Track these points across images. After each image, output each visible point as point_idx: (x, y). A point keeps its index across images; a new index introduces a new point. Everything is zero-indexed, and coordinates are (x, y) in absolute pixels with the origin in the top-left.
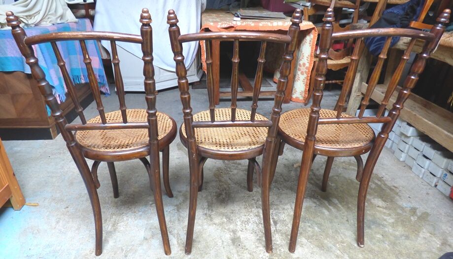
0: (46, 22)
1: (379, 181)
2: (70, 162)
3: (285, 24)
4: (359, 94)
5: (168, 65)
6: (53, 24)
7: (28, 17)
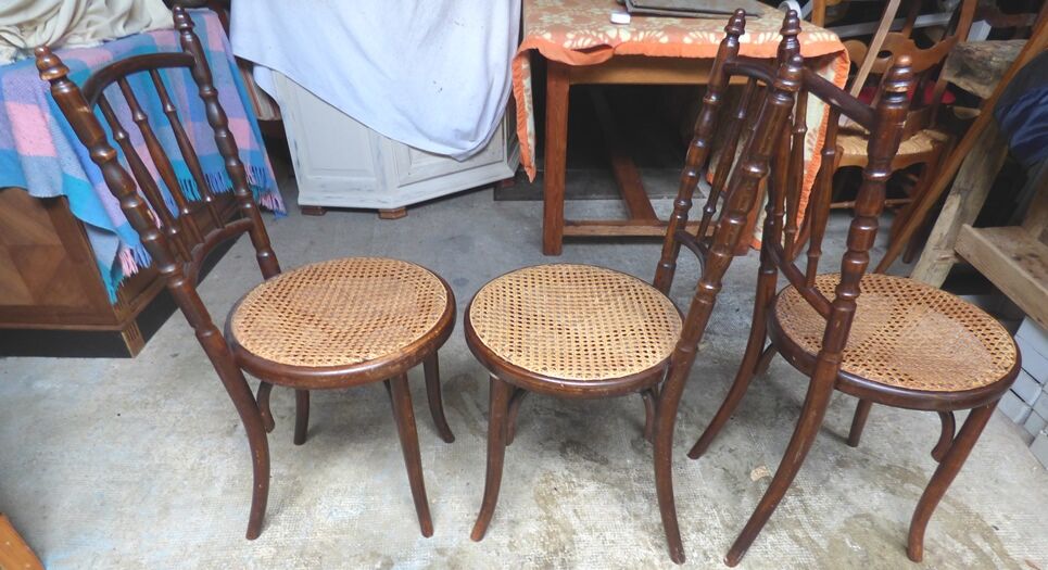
0: (83, 35)
1: (986, 539)
2: (168, 435)
3: (757, 39)
4: (949, 254)
5: (431, 138)
6: (105, 41)
7: (25, 27)
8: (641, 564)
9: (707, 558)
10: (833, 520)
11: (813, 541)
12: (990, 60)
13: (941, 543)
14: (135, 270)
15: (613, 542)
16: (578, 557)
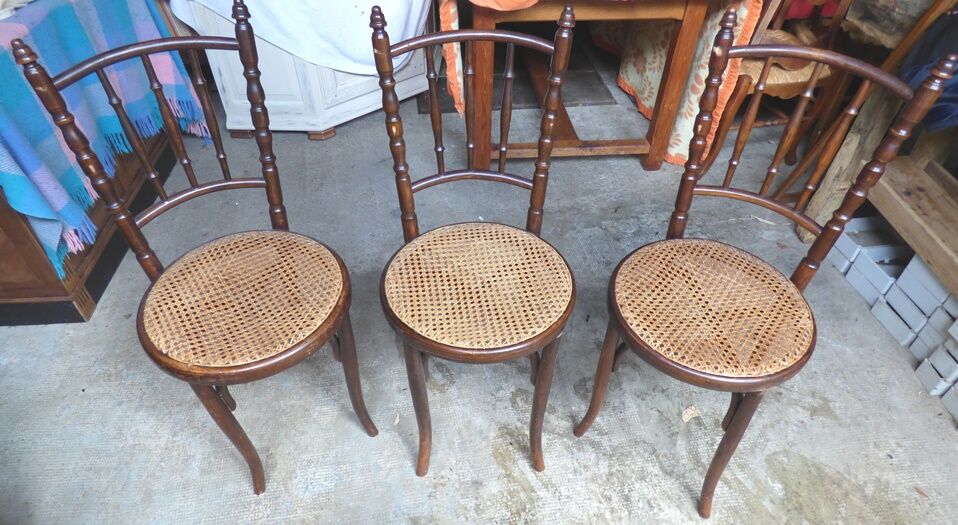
4: (846, 185)
8: (595, 518)
9: (651, 507)
10: (755, 458)
11: (740, 483)
12: (894, 10)
13: (846, 475)
14: (81, 247)
15: (568, 497)
16: (539, 516)
